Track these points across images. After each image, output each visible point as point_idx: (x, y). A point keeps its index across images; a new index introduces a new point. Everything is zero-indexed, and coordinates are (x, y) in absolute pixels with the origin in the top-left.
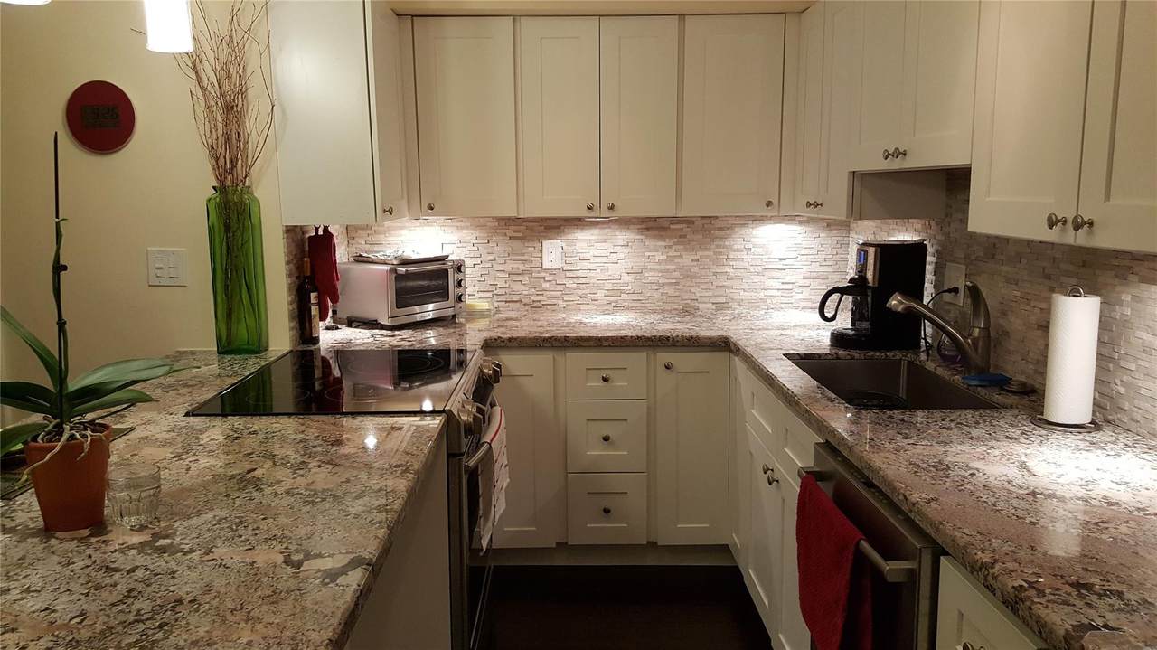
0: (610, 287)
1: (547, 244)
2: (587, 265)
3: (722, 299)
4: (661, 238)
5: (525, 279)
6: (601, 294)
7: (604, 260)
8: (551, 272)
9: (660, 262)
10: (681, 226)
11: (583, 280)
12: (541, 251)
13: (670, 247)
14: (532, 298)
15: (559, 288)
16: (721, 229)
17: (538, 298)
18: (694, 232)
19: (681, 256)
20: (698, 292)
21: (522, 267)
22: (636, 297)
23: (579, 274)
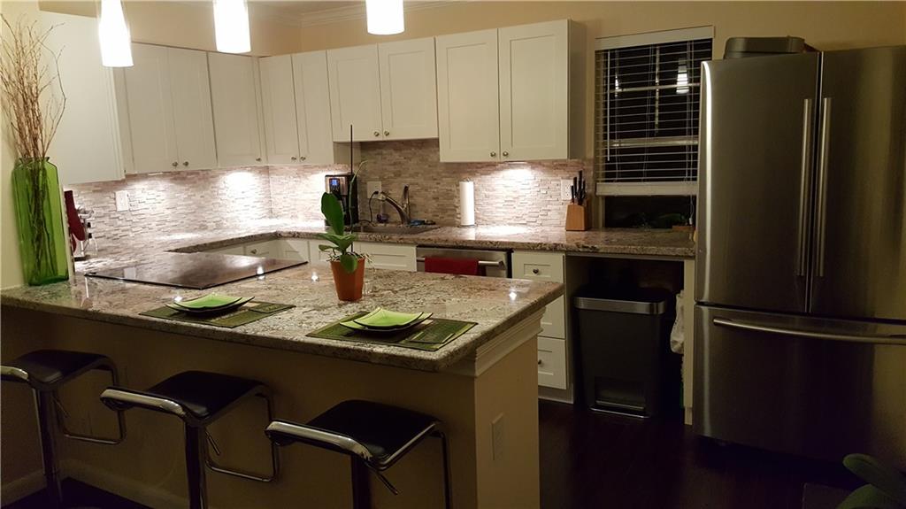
0: (158, 219)
1: (118, 193)
2: (143, 206)
3: (218, 219)
4: (184, 184)
5: (107, 220)
6: (154, 224)
7: (154, 201)
8: (123, 213)
9: (185, 199)
10: (192, 176)
11: (143, 216)
12: (115, 199)
13: (188, 190)
14: (113, 233)
15: (129, 223)
16: (212, 177)
17: (117, 232)
18: (200, 179)
19: (194, 195)
20: (206, 216)
21: (103, 212)
22: (174, 224)
23: (140, 212)
